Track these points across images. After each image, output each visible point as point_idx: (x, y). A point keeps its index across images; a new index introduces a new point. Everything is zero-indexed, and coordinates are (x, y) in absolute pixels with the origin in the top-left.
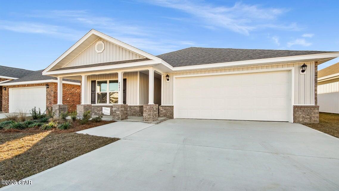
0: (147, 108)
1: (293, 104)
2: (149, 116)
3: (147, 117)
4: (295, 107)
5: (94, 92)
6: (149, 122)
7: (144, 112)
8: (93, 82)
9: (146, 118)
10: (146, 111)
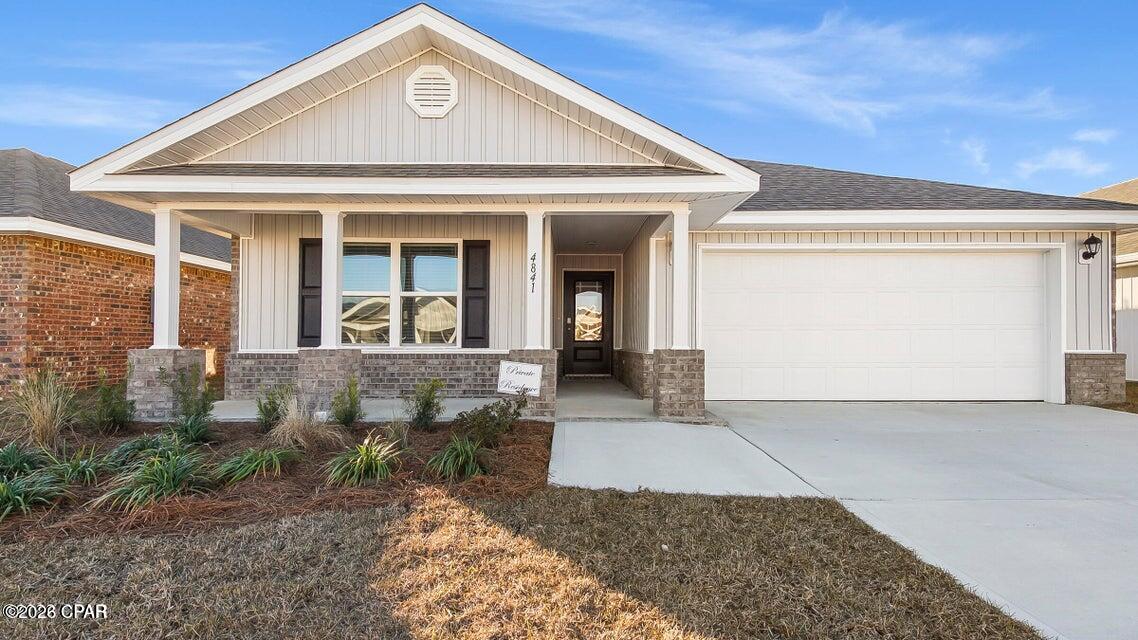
0: (679, 363)
1: (1065, 350)
2: (684, 398)
3: (675, 398)
4: (1070, 359)
5: (313, 292)
6: (686, 418)
7: (665, 381)
8: (308, 245)
9: (671, 405)
10: (672, 376)
